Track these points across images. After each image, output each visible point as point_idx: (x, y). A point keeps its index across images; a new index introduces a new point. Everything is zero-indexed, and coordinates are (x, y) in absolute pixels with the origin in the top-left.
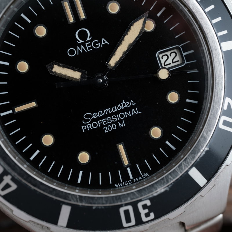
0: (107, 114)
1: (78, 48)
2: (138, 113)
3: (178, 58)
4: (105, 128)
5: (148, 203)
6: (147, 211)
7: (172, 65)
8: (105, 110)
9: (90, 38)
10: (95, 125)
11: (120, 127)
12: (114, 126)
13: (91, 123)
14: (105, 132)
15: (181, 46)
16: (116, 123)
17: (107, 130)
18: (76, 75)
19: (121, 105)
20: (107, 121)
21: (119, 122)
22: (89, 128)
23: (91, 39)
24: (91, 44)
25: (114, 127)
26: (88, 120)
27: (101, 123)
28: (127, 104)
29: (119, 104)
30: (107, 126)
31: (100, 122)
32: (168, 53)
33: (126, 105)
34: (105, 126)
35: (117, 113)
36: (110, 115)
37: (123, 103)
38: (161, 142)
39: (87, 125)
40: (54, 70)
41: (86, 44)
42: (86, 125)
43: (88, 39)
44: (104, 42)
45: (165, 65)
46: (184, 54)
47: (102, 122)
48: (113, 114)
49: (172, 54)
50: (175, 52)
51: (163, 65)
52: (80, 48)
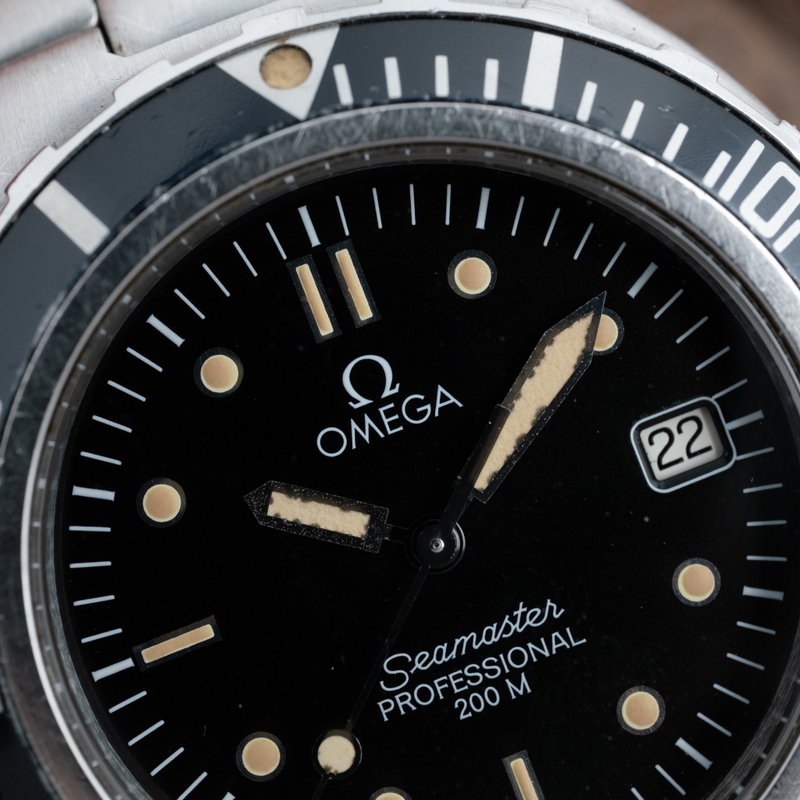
0: (464, 652)
1: (354, 425)
2: (574, 644)
3: (706, 439)
4: (461, 704)
7: (689, 464)
8: (458, 641)
9: (393, 387)
10: (424, 694)
11: (514, 697)
12: (492, 696)
13: (410, 688)
14: (462, 717)
15: (716, 400)
16: (500, 683)
17: (469, 709)
18: (352, 523)
19: (513, 620)
20: (466, 678)
21: (507, 681)
22: (405, 707)
23: (396, 390)
24: (397, 410)
25: (493, 699)
26: (401, 678)
27: (446, 685)
28: (535, 613)
29: (507, 617)
30: (465, 695)
31: (440, 684)
32: (672, 424)
33: (531, 619)
34: (460, 695)
35: (502, 647)
36: (475, 656)
37: (518, 613)
38: (658, 741)
39: (397, 697)
40: (271, 511)
41: (381, 410)
42: (391, 695)
43: (387, 392)
44: (444, 398)
45: (662, 467)
46: (729, 427)
47: (448, 681)
48: (486, 651)
49: (684, 427)
50: (696, 419)
51: (655, 466)
52: (362, 425)
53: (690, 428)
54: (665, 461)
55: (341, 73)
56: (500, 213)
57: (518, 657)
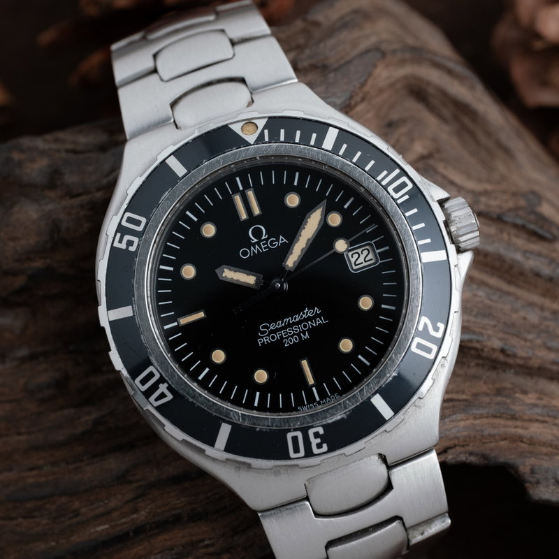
0: (287, 324)
1: (252, 248)
2: (324, 322)
3: (370, 256)
4: (286, 341)
5: (321, 431)
6: (319, 440)
7: (365, 264)
8: (285, 320)
9: (265, 236)
10: (273, 337)
11: (303, 339)
12: (296, 339)
13: (268, 335)
14: (286, 345)
15: (373, 243)
16: (299, 335)
17: (288, 343)
18: (250, 280)
19: (304, 314)
21: (301, 334)
24: (267, 243)
25: (296, 340)
26: (266, 332)
28: (311, 311)
29: (302, 312)
30: (287, 338)
32: (359, 251)
33: (309, 314)
34: (286, 338)
35: (300, 322)
36: (290, 325)
37: (305, 311)
38: (352, 356)
39: (264, 338)
40: (224, 275)
41: (261, 243)
42: (262, 337)
43: (263, 238)
45: (356, 265)
46: (378, 251)
48: (294, 324)
49: (363, 252)
50: (367, 249)
51: (353, 265)
52: (255, 248)
53: (365, 252)
54: (357, 263)
55: (266, 132)
56: (302, 181)
57: (305, 326)
